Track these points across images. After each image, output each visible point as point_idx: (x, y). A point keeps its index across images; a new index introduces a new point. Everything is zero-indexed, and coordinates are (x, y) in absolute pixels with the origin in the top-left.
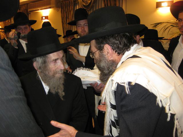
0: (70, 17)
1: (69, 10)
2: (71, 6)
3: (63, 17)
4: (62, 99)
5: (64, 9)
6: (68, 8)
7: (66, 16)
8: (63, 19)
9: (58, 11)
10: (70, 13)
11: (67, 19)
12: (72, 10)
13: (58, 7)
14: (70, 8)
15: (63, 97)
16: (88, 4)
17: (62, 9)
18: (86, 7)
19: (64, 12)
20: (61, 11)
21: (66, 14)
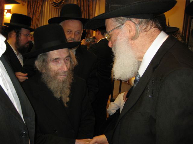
0: (37, 14)
1: (37, 6)
2: (39, 2)
3: (29, 12)
4: (66, 105)
5: (31, 4)
6: (36, 3)
7: (32, 12)
8: (29, 14)
9: (23, 5)
10: (38, 9)
11: (34, 15)
12: (41, 6)
13: (23, 1)
14: (38, 4)
15: (67, 103)
16: (59, 2)
17: (28, 3)
18: (56, 4)
19: (31, 7)
20: (28, 6)
21: (33, 9)
